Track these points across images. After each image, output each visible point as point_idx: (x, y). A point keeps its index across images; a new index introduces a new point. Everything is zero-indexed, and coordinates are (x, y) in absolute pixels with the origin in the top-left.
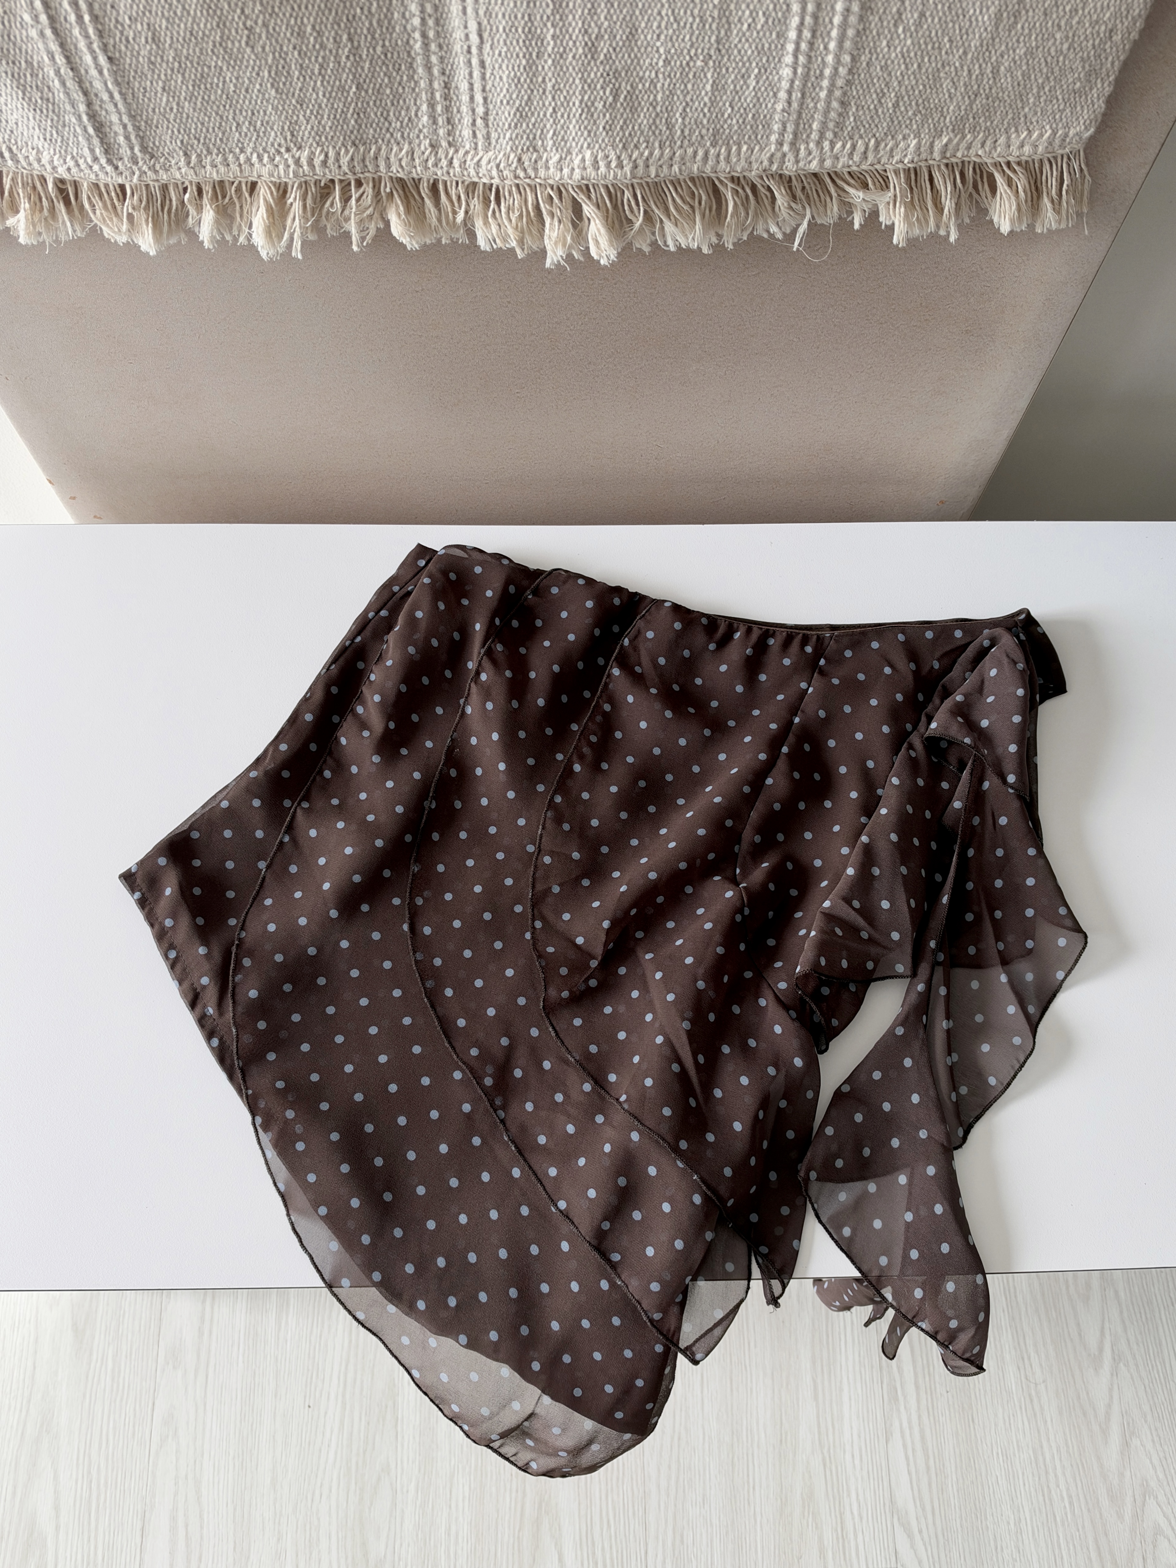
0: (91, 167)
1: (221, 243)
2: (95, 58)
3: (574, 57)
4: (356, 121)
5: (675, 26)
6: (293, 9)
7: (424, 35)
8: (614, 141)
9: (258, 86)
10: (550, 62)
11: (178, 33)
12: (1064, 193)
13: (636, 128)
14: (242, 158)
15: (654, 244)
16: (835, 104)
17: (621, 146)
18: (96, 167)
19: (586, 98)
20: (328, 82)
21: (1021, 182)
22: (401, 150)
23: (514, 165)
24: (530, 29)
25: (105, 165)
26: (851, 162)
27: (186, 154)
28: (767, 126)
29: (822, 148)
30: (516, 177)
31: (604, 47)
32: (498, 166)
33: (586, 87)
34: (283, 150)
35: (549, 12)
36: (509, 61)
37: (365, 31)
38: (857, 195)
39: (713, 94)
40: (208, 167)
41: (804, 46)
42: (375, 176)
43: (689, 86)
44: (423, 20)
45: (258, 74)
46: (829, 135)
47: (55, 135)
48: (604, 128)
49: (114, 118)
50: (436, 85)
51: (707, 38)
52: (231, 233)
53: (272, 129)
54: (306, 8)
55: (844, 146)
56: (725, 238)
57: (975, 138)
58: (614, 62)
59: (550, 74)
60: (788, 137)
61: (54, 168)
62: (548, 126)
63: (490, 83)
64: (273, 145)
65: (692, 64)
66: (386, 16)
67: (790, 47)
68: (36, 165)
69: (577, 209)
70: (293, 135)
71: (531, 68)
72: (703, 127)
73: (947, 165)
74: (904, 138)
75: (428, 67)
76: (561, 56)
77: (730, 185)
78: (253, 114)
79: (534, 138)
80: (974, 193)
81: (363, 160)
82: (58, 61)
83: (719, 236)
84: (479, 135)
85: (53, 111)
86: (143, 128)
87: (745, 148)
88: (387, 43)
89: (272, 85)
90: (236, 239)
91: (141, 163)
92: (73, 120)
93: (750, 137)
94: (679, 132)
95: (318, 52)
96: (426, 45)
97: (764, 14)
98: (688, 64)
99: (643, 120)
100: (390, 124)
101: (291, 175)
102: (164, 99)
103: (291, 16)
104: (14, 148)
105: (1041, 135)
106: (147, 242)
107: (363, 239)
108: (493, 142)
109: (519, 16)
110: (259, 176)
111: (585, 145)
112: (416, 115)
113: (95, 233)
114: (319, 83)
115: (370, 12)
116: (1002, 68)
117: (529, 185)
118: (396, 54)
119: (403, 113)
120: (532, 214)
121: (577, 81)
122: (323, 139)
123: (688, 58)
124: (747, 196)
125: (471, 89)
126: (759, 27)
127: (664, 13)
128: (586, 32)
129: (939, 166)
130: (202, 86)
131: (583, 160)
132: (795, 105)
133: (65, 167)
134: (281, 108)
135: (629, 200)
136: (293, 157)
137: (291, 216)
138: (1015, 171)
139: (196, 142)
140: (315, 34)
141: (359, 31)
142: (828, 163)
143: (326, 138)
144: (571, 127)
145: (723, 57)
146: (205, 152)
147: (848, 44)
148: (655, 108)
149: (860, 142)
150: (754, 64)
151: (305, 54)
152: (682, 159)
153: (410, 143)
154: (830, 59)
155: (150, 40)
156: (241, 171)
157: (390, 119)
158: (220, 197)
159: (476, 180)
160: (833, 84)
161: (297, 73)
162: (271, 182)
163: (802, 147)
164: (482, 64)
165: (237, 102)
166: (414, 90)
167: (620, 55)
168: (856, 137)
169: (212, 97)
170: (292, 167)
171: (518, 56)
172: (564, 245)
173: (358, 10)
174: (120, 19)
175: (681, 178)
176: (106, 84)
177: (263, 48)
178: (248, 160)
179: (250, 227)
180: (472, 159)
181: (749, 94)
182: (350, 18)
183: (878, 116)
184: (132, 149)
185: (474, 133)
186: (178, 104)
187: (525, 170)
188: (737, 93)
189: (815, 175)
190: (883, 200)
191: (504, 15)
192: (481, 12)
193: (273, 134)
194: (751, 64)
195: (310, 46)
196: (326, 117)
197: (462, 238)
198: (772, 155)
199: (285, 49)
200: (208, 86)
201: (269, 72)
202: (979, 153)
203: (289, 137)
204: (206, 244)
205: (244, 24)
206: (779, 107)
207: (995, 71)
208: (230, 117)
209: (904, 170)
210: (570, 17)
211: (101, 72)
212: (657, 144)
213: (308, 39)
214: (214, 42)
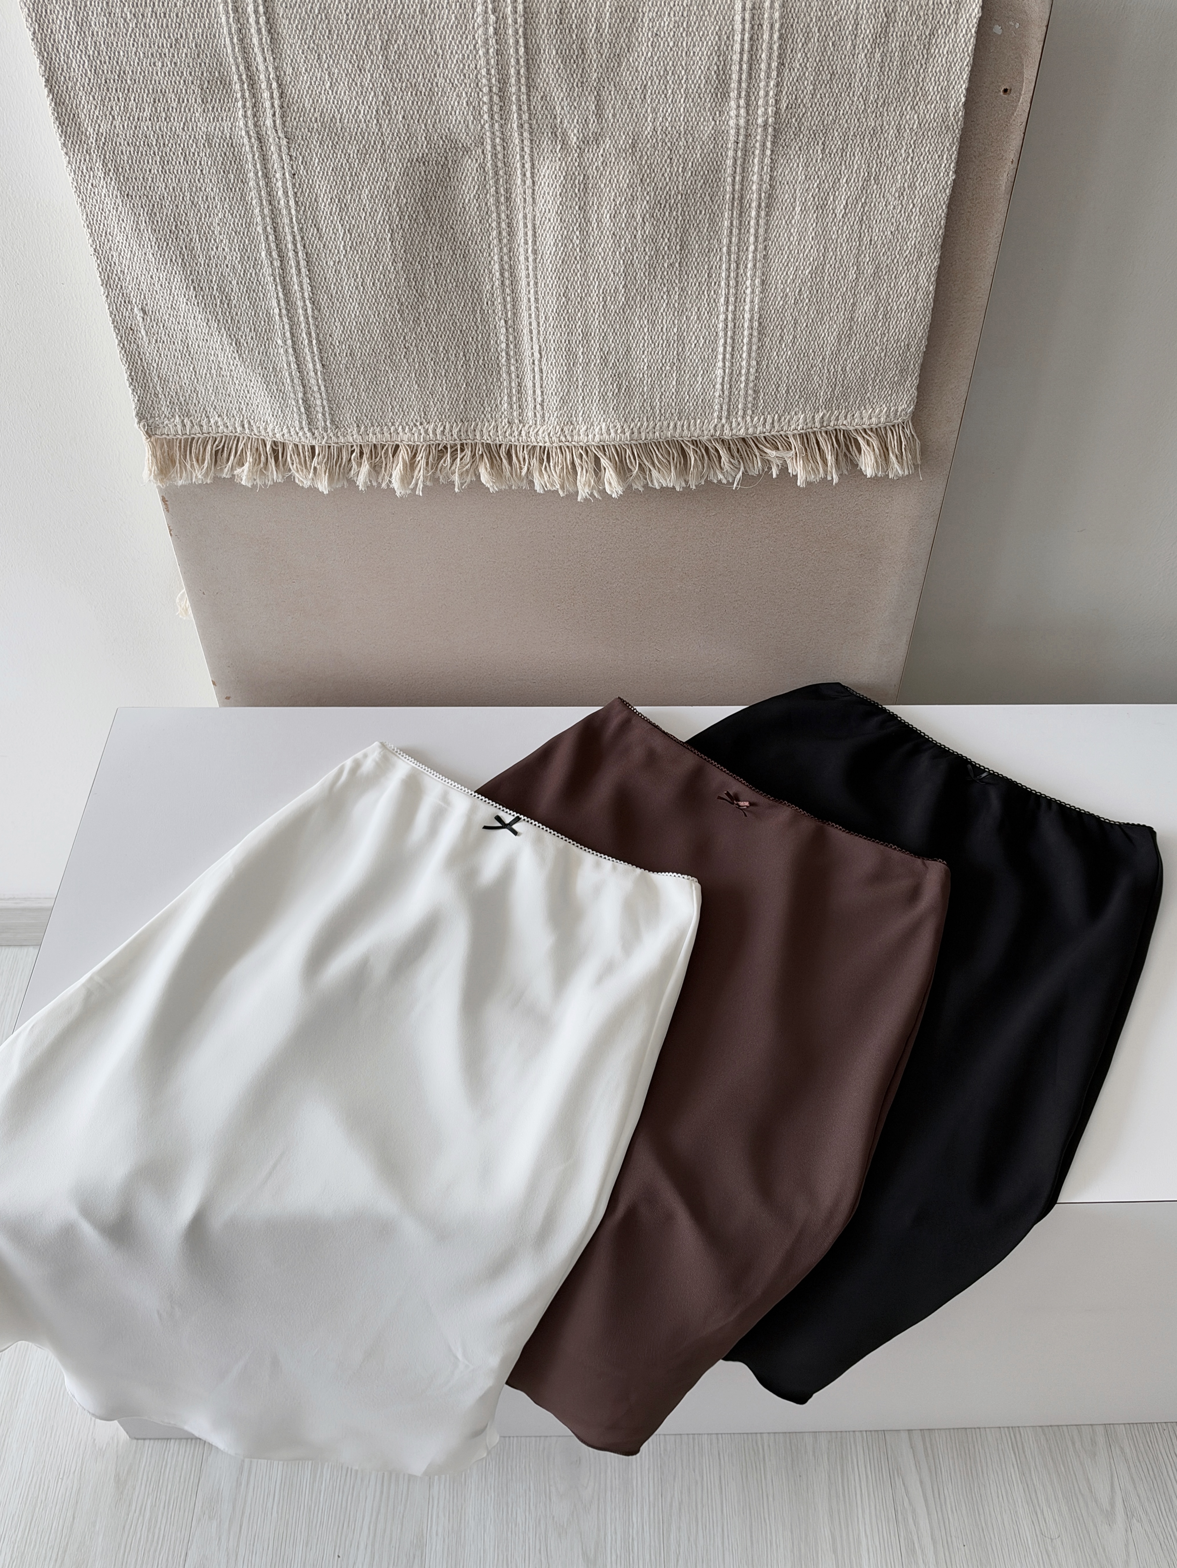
0: (298, 433)
1: (370, 487)
2: (314, 365)
3: (595, 365)
4: (464, 406)
5: (653, 345)
6: (433, 337)
7: (507, 354)
8: (619, 417)
9: (407, 383)
10: (581, 368)
11: (366, 350)
12: (903, 450)
13: (632, 408)
14: (392, 429)
15: (646, 486)
16: (750, 392)
17: (623, 419)
18: (301, 434)
19: (602, 390)
20: (450, 381)
21: (875, 443)
22: (490, 425)
23: (559, 434)
24: (569, 349)
25: (307, 432)
26: (764, 430)
27: (358, 426)
28: (711, 407)
29: (746, 421)
30: (560, 441)
31: (612, 359)
32: (549, 434)
33: (602, 383)
34: (418, 424)
35: (580, 338)
36: (557, 368)
37: (473, 351)
38: (772, 453)
39: (677, 387)
40: (371, 435)
41: (728, 356)
42: (473, 442)
43: (663, 382)
44: (507, 344)
45: (409, 375)
46: (749, 412)
47: (280, 412)
48: (613, 409)
49: (318, 402)
50: (513, 384)
51: (671, 353)
52: (377, 481)
53: (413, 410)
54: (441, 336)
55: (759, 419)
56: (690, 482)
57: (840, 413)
58: (618, 368)
59: (581, 376)
60: (725, 414)
61: (274, 434)
62: (580, 408)
63: (545, 382)
64: (412, 421)
65: (663, 368)
66: (486, 342)
67: (720, 357)
68: (263, 432)
69: (597, 460)
70: (425, 414)
71: (569, 372)
72: (673, 408)
73: (826, 432)
74: (796, 414)
75: (509, 374)
76: (587, 364)
77: (692, 447)
78: (403, 400)
79: (571, 416)
80: (847, 453)
81: (467, 431)
82: (293, 367)
83: (686, 482)
84: (538, 415)
85: (282, 398)
86: (334, 409)
87: (699, 421)
88: (486, 358)
89: (416, 382)
90: (379, 485)
91: (329, 431)
92: (293, 403)
93: (701, 414)
94: (658, 411)
95: (445, 363)
96: (508, 360)
97: (703, 338)
98: (661, 368)
99: (637, 404)
100: (484, 409)
101: (422, 440)
102: (351, 390)
103: (432, 341)
104: (252, 422)
105: (881, 411)
106: (323, 486)
107: (462, 484)
108: (546, 419)
109: (563, 341)
110: (401, 441)
111: (602, 420)
112: (501, 403)
113: (290, 480)
114: (444, 381)
115: (477, 340)
116: (848, 368)
117: (568, 447)
118: (490, 365)
119: (493, 402)
120: (569, 467)
121: (597, 380)
122: (443, 417)
123: (661, 365)
124: (703, 455)
125: (534, 386)
126: (701, 345)
127: (646, 338)
128: (601, 349)
129: (821, 432)
130: (375, 383)
131: (601, 429)
132: (726, 393)
133: (281, 433)
134: (420, 396)
135: (629, 457)
136: (424, 428)
137: (418, 469)
138: (870, 436)
139: (365, 418)
140: (444, 352)
141: (470, 351)
142: (751, 431)
143: (445, 416)
144: (593, 408)
145: (681, 364)
146: (370, 424)
147: (753, 355)
148: (643, 396)
149: (769, 416)
150: (700, 368)
151: (438, 363)
152: (661, 428)
153: (496, 421)
154: (744, 363)
155: (348, 354)
156: (391, 438)
157: (484, 405)
158: (374, 457)
159: (535, 444)
160: (747, 379)
161: (431, 375)
162: (408, 445)
163: (734, 420)
164: (541, 370)
165: (394, 392)
166: (500, 387)
167: (622, 364)
168: (766, 413)
169: (379, 390)
170: (423, 434)
171: (562, 365)
172: (589, 486)
173: (471, 339)
174: (333, 343)
175: (661, 440)
176: (318, 380)
177: (414, 360)
178: (396, 430)
179: (391, 477)
180: (533, 431)
181: (698, 386)
182: (466, 343)
183: (778, 400)
184: (325, 422)
185: (535, 413)
186: (358, 393)
187: (566, 437)
188: (691, 386)
189: (743, 439)
190: (788, 455)
191: (554, 341)
192: (541, 340)
193: (413, 413)
194: (698, 368)
195: (441, 359)
196: (446, 402)
197: (525, 485)
198: (716, 426)
199: (426, 360)
200: (378, 382)
201: (415, 374)
202: (844, 423)
203: (423, 415)
204: (360, 488)
205: (404, 345)
206: (717, 394)
207: (844, 370)
208: (388, 402)
209: (799, 435)
210: (593, 341)
211: (316, 374)
212: (645, 419)
213: (440, 355)
214: (385, 356)
